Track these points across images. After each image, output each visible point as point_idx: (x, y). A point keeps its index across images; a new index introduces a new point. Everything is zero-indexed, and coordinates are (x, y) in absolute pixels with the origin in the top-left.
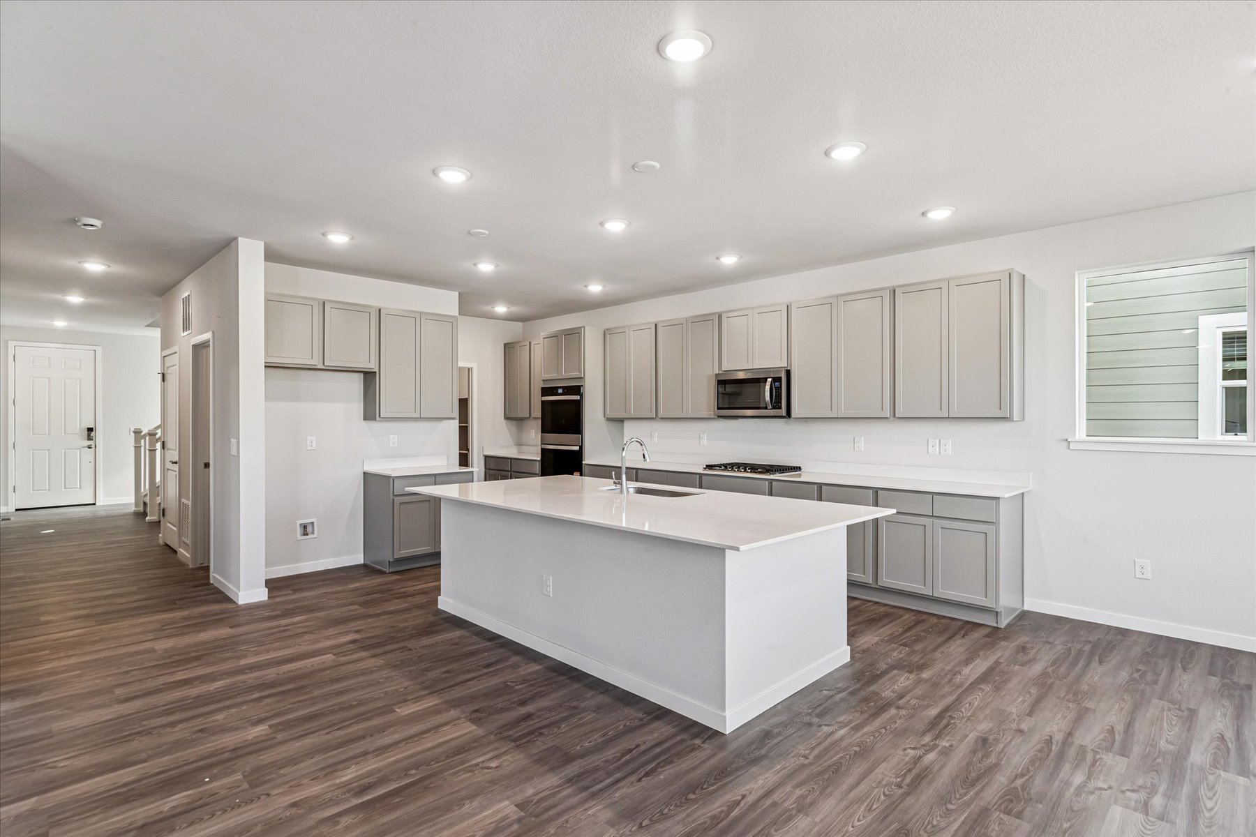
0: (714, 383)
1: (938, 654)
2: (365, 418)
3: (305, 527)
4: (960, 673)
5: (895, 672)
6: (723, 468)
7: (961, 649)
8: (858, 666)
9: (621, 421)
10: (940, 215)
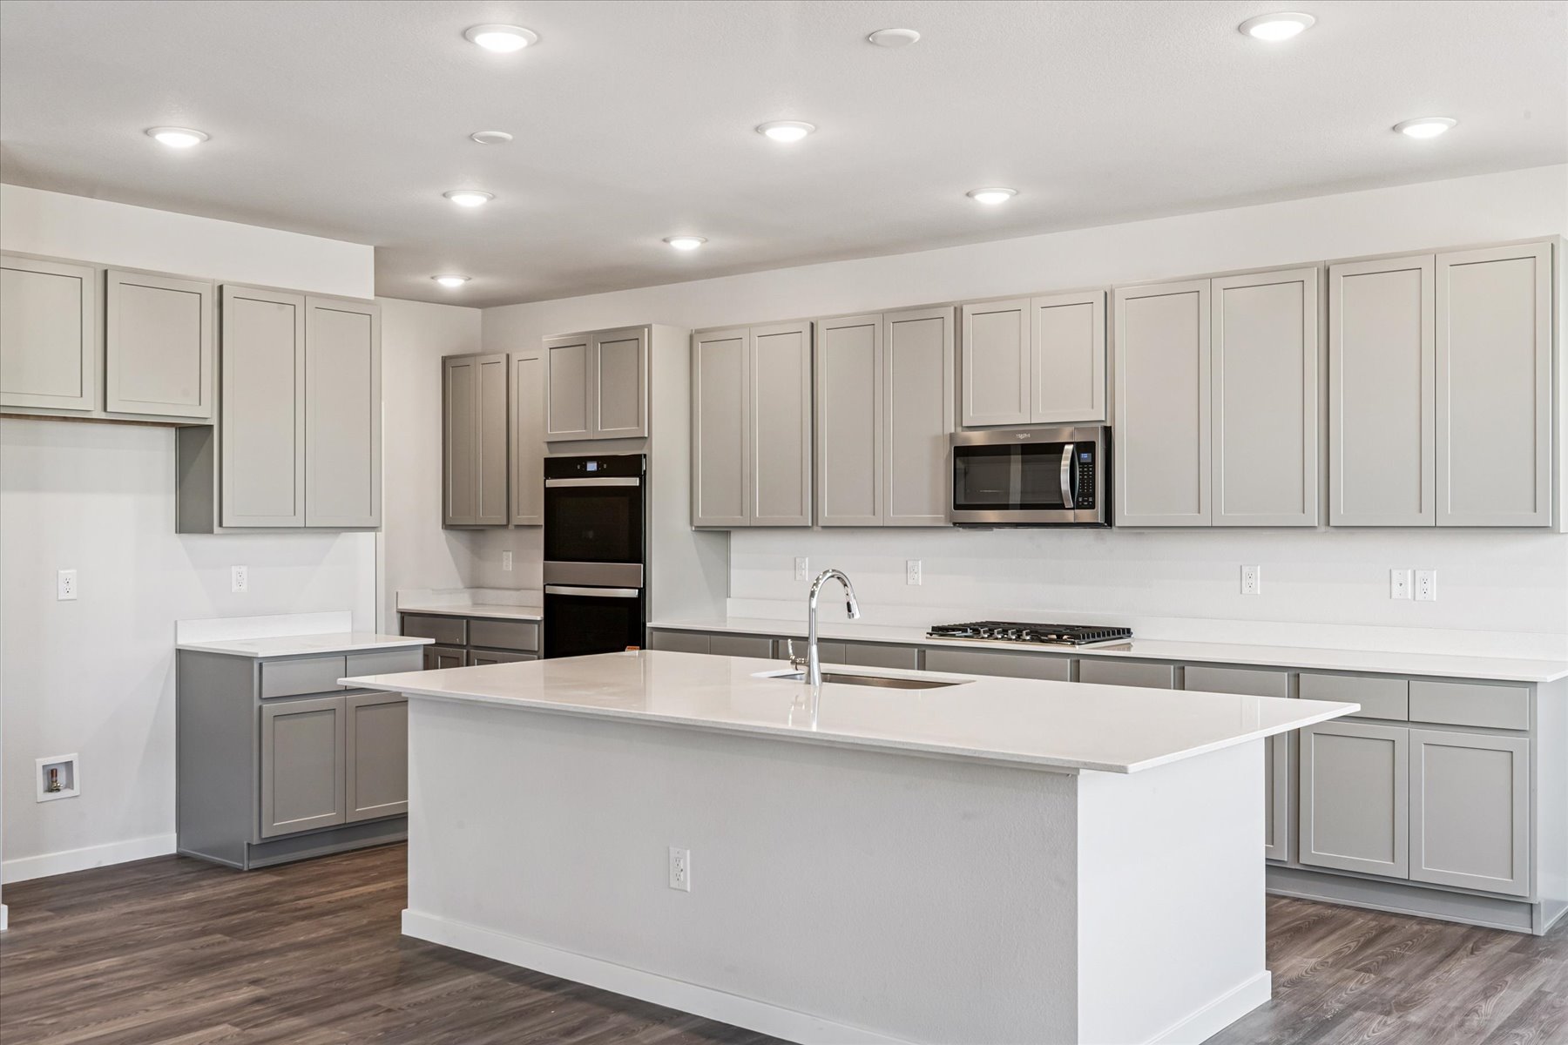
0: (946, 452)
1: (1430, 983)
2: (182, 527)
3: (52, 773)
4: (1476, 1011)
5: (1358, 1014)
6: (970, 632)
7: (1472, 974)
8: (1287, 1007)
9: (724, 532)
10: (1426, 132)
